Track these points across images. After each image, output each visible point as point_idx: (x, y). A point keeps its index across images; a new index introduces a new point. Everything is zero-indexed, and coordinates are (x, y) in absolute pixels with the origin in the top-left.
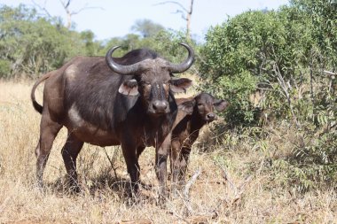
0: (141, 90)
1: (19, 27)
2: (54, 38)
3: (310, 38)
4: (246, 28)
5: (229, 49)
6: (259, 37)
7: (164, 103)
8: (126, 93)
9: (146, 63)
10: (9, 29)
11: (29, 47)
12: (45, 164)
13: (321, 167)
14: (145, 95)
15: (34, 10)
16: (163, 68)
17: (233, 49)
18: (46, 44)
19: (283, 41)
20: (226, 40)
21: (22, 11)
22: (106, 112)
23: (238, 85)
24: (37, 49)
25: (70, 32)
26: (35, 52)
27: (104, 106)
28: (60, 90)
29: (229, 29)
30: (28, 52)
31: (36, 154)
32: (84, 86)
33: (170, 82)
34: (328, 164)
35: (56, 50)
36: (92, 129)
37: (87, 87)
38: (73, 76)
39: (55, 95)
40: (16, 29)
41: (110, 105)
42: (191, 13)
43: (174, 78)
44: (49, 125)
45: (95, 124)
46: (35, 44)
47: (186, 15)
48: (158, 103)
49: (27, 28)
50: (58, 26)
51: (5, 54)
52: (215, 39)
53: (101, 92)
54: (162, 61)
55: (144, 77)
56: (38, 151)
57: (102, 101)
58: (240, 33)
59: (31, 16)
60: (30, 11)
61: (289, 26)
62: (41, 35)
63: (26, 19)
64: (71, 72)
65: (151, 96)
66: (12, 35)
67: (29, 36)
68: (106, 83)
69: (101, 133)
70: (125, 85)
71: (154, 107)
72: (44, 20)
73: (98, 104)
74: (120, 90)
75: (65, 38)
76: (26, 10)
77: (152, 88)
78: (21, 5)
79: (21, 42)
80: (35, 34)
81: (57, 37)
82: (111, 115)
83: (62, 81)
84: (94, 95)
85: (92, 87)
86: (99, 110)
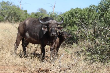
0: (48, 29)
1: (7, 7)
2: (17, 11)
3: (95, 17)
4: (76, 13)
5: (71, 18)
6: (80, 16)
7: (55, 34)
8: (44, 30)
9: (50, 21)
10: (4, 8)
11: (9, 13)
12: (17, 48)
13: (98, 55)
14: (49, 31)
15: (12, 3)
16: (55, 23)
17: (72, 18)
18: (14, 13)
19: (87, 17)
20: (70, 16)
21: (8, 3)
22: (37, 35)
23: (73, 29)
24: (12, 14)
25: (21, 10)
26: (11, 15)
27: (36, 33)
28: (23, 27)
29: (71, 13)
30: (9, 15)
31: (15, 45)
32: (31, 26)
33: (57, 27)
34: (100, 54)
35: (17, 15)
36: (32, 39)
37: (32, 27)
38: (28, 23)
39: (22, 28)
40: (6, 8)
41: (38, 33)
42: (54, 7)
43: (58, 26)
44: (19, 37)
45: (33, 38)
46: (11, 13)
47: (53, 8)
48: (53, 33)
49: (9, 8)
50: (18, 8)
51: (2, 15)
52: (67, 15)
53: (36, 29)
54: (55, 21)
55: (49, 25)
56: (15, 44)
57: (36, 31)
58: (74, 14)
59: (11, 4)
60: (10, 3)
61: (88, 13)
62: (13, 10)
63: (9, 5)
64: (27, 22)
65: (51, 31)
66: (5, 9)
67: (10, 10)
68: (38, 26)
69: (35, 40)
70: (44, 27)
71: (52, 34)
72: (14, 6)
73: (35, 32)
74: (42, 29)
75: (20, 11)
76: (9, 3)
77: (52, 29)
78: (8, 1)
79: (7, 12)
80: (12, 10)
81: (18, 11)
82: (38, 35)
83: (24, 24)
84: (34, 29)
85: (33, 27)
86: (35, 34)
